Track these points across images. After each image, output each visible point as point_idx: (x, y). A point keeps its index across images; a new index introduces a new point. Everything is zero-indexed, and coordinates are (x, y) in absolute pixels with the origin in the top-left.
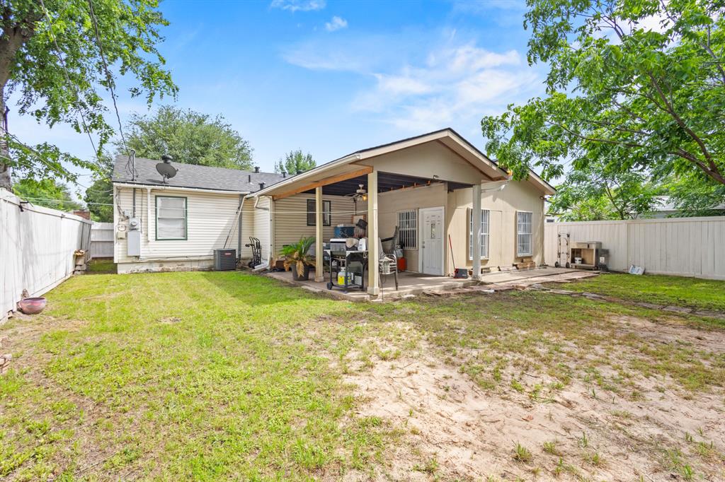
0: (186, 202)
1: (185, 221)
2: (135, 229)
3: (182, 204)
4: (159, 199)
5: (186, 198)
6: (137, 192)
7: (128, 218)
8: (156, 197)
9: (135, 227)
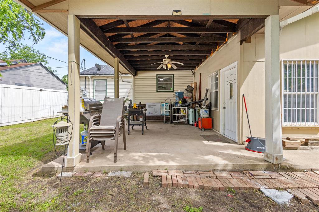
0: (107, 82)
1: (106, 91)
2: (86, 96)
3: (105, 83)
4: (95, 81)
5: (107, 80)
6: (86, 78)
7: (82, 91)
8: (94, 80)
9: (85, 95)
